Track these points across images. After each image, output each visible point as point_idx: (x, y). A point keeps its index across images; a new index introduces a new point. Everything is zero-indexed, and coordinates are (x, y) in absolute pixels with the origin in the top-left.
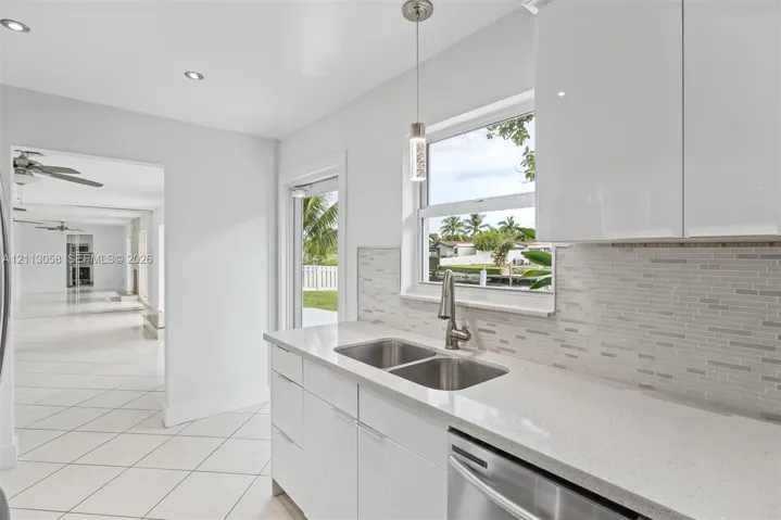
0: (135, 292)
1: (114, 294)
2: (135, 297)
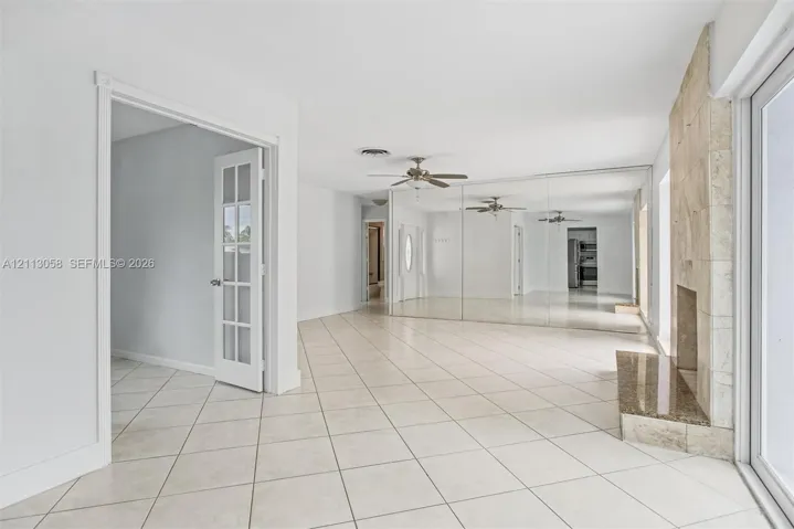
0: (638, 301)
2: (636, 310)
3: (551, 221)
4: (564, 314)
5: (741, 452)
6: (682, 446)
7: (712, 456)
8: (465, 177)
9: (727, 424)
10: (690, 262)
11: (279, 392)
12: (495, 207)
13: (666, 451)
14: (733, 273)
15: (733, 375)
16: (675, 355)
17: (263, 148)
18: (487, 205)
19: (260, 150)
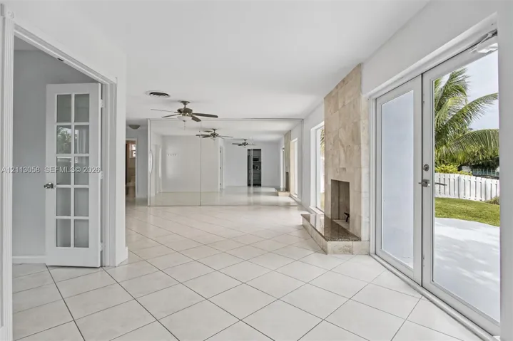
0: (287, 189)
1: (273, 190)
2: (287, 193)
3: (240, 145)
4: (244, 198)
5: (372, 251)
6: (350, 252)
7: (362, 254)
8: (217, 117)
9: (367, 239)
10: (344, 169)
11: (117, 265)
12: (214, 135)
13: (345, 255)
14: (369, 173)
15: (369, 217)
16: (330, 213)
17: (102, 84)
18: (209, 134)
19: (100, 84)
